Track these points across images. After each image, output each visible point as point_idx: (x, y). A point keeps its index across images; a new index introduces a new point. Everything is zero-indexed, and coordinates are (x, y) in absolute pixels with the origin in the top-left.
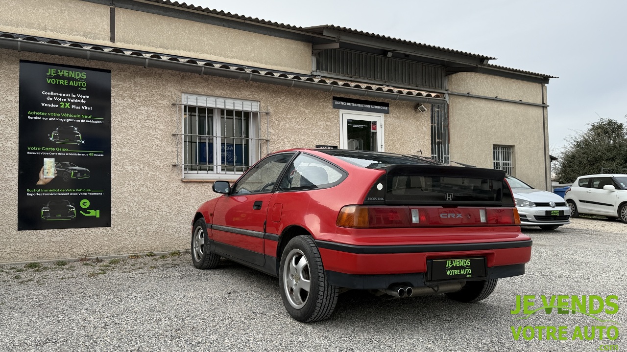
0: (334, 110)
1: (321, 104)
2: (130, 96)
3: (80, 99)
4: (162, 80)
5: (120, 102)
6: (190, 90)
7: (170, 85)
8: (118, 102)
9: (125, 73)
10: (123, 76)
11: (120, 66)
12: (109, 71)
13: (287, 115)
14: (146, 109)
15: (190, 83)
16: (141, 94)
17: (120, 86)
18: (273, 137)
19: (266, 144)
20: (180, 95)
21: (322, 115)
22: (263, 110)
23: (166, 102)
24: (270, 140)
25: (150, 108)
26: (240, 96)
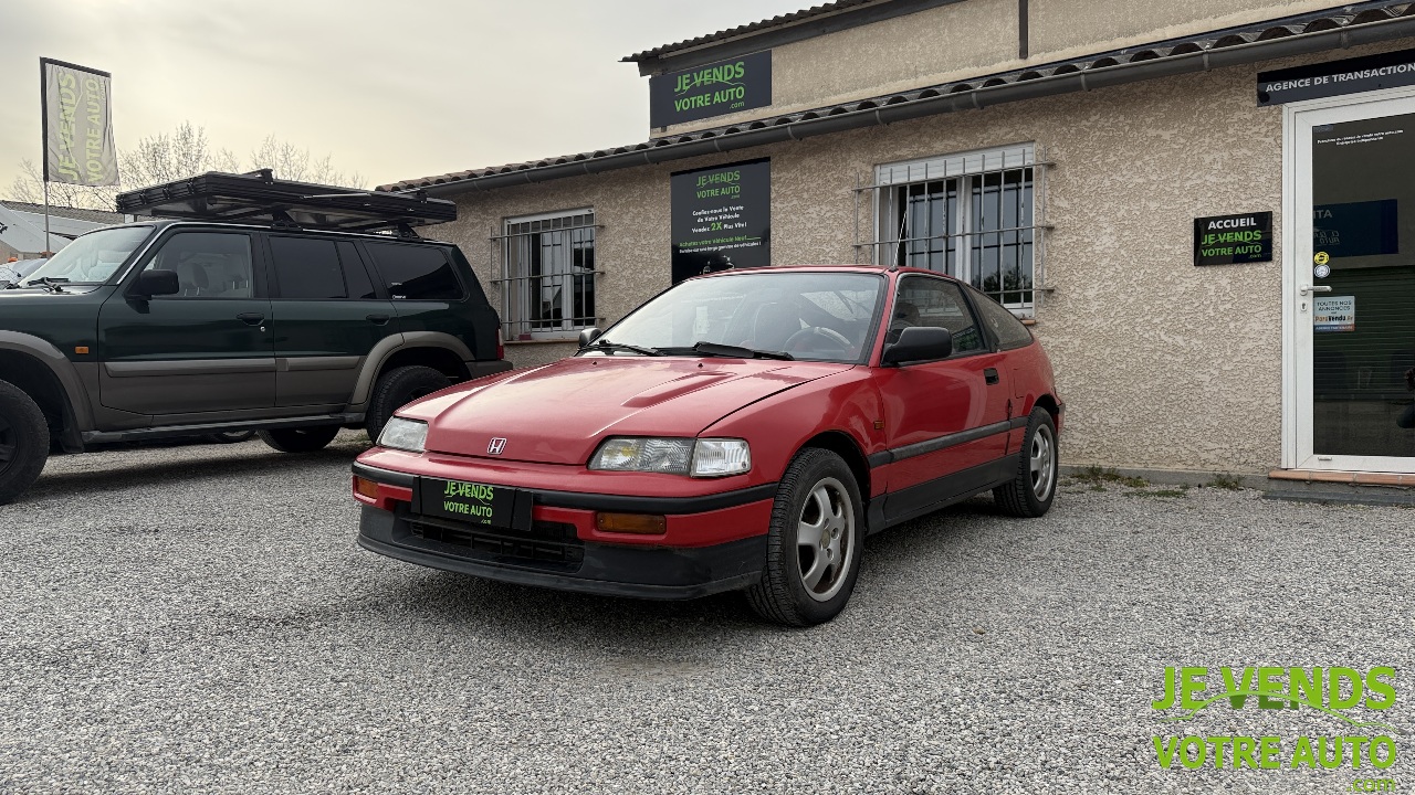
0: (1264, 110)
1: (1213, 106)
2: (795, 193)
3: (733, 213)
4: (842, 152)
5: (781, 206)
6: (888, 156)
7: (853, 157)
8: (779, 206)
9: (789, 156)
10: (785, 162)
11: (782, 146)
12: (767, 159)
13: (1105, 155)
14: (818, 209)
15: (888, 142)
16: (811, 185)
17: (782, 180)
18: (1065, 218)
19: (1046, 236)
20: (870, 170)
21: (1216, 136)
22: (1040, 159)
23: (846, 190)
24: (1058, 226)
25: (823, 207)
26: (985, 142)
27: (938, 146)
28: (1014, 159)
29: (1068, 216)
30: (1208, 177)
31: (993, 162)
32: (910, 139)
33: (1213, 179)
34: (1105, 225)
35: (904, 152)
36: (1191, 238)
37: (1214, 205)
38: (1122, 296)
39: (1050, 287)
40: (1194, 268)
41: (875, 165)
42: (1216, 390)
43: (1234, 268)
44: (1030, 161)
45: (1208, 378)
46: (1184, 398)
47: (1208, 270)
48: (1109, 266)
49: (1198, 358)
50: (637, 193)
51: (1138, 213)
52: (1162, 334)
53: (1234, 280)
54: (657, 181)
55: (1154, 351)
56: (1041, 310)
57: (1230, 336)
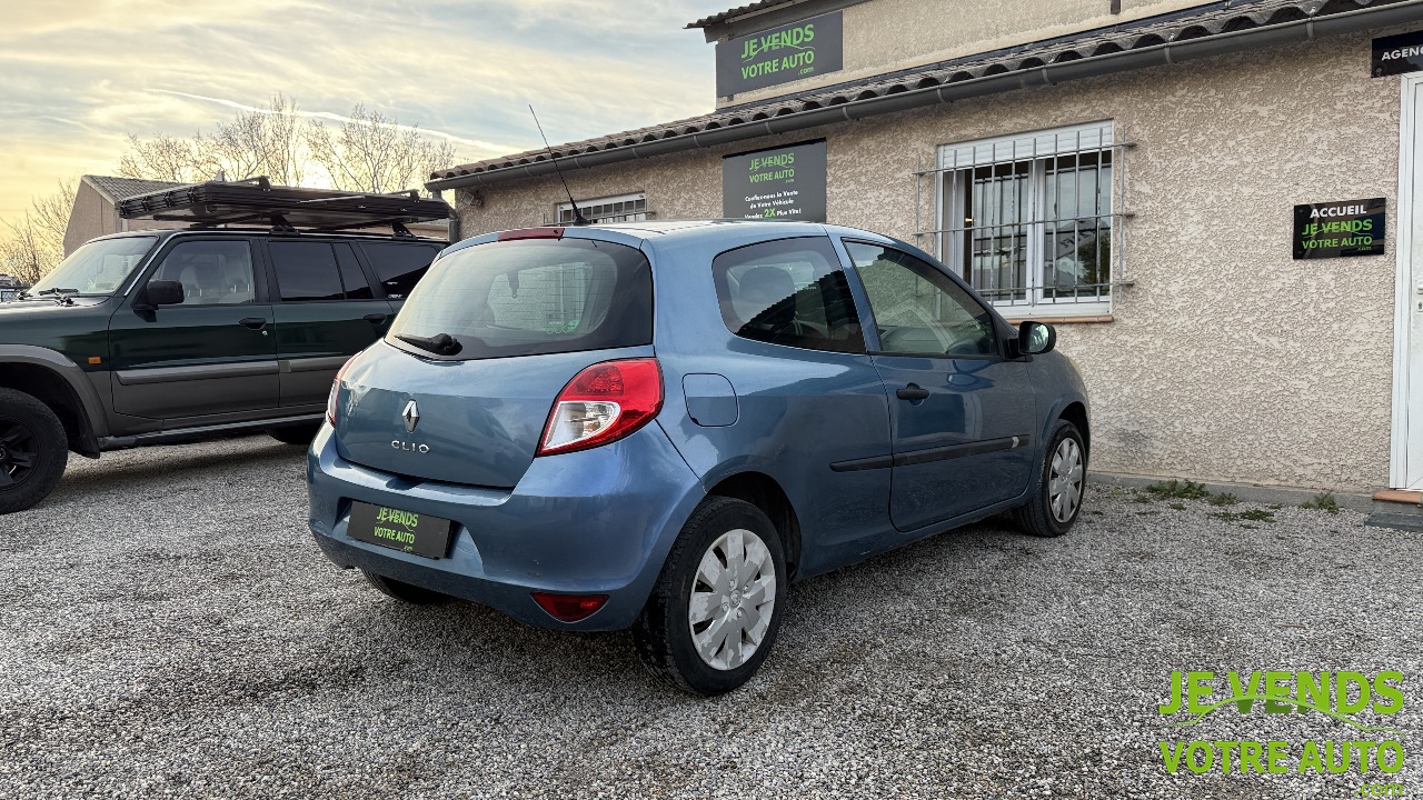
0: (1380, 80)
1: (1319, 77)
2: (853, 176)
3: (787, 198)
4: (903, 131)
5: (837, 191)
6: (952, 136)
7: (914, 137)
9: (845, 136)
10: (842, 143)
11: (838, 127)
12: (824, 140)
13: (1192, 135)
14: (876, 194)
15: (952, 121)
16: (869, 168)
17: (838, 163)
18: (1147, 205)
19: (1125, 223)
20: (932, 151)
21: (1322, 111)
22: (1120, 139)
23: (907, 173)
24: (1140, 214)
25: (883, 191)
26: (1059, 120)
27: (1007, 125)
28: (1090, 139)
29: (1149, 203)
30: (1311, 159)
31: (1067, 142)
32: (976, 117)
33: (1318, 161)
34: (1192, 213)
35: (970, 131)
36: (1289, 228)
37: (1318, 191)
38: (1209, 292)
39: (1129, 280)
40: (1293, 261)
41: (938, 145)
42: (1315, 398)
43: (1339, 262)
44: (1108, 142)
45: (1305, 385)
46: (1279, 406)
47: (1310, 264)
48: (1194, 258)
49: (1295, 362)
50: (689, 177)
51: (1229, 200)
52: (1254, 335)
53: (1338, 276)
54: (709, 165)
55: (1245, 353)
56: (1118, 306)
57: (1333, 339)
